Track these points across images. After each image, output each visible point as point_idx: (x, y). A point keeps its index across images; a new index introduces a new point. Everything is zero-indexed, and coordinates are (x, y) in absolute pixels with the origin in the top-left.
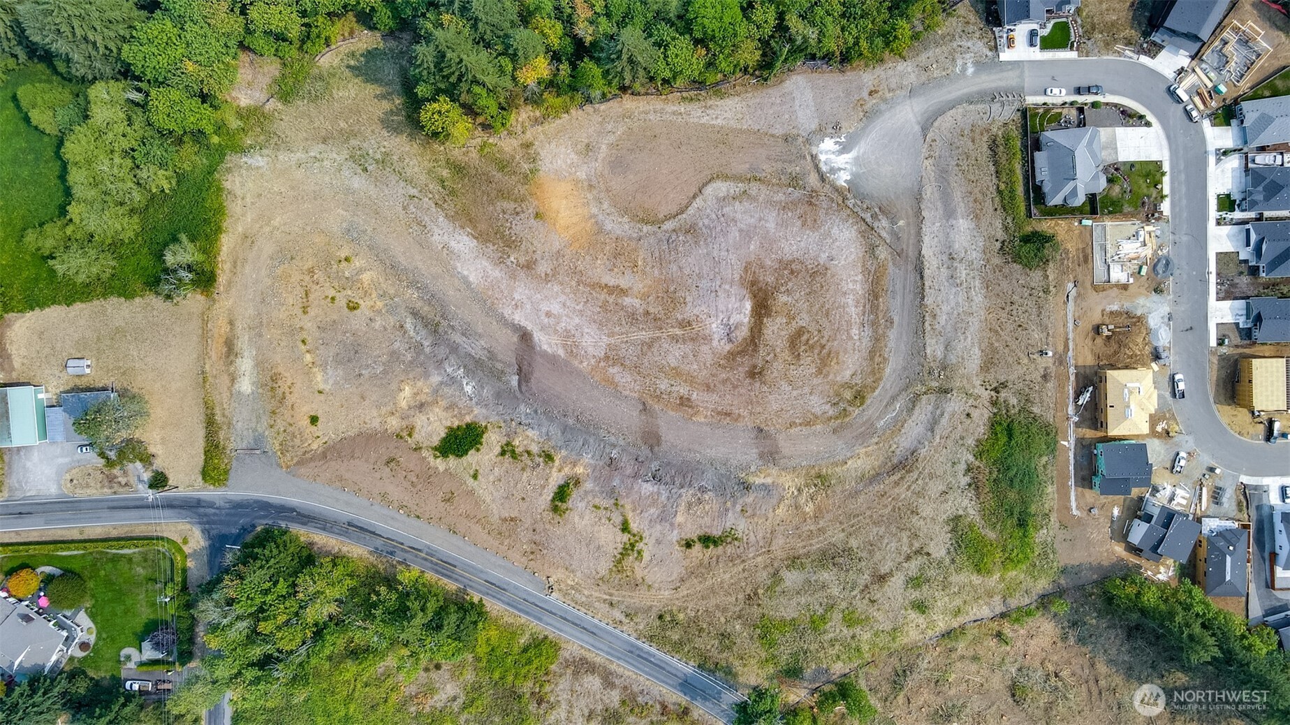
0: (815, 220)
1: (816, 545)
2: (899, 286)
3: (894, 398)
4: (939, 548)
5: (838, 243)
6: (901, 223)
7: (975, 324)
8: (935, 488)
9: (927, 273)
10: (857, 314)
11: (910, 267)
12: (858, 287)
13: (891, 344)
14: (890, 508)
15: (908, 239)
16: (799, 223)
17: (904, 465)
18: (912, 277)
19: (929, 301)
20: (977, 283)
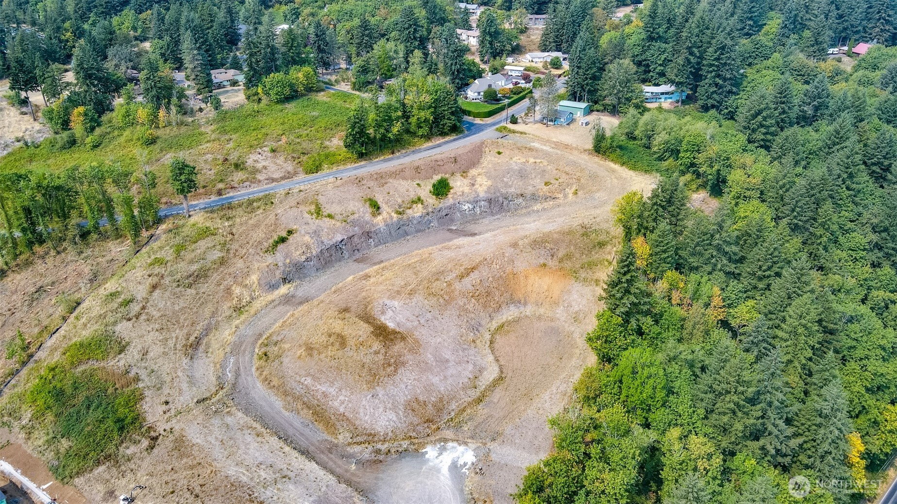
0: (413, 410)
1: (215, 277)
2: (307, 431)
3: (237, 375)
4: (123, 329)
5: (381, 410)
6: (353, 467)
7: (218, 453)
8: (156, 351)
9: (295, 454)
10: (317, 391)
11: (312, 449)
12: (336, 404)
13: (273, 398)
14: (181, 321)
15: (335, 463)
16: (421, 398)
17: (193, 347)
18: (304, 444)
19: (274, 441)
20: (244, 479)
